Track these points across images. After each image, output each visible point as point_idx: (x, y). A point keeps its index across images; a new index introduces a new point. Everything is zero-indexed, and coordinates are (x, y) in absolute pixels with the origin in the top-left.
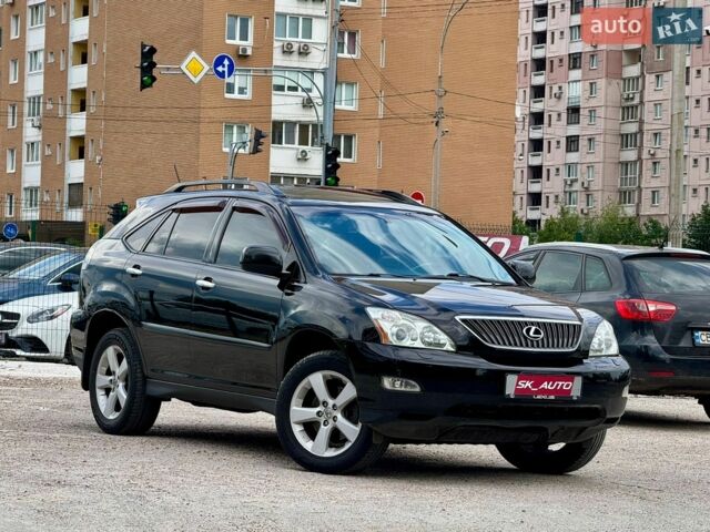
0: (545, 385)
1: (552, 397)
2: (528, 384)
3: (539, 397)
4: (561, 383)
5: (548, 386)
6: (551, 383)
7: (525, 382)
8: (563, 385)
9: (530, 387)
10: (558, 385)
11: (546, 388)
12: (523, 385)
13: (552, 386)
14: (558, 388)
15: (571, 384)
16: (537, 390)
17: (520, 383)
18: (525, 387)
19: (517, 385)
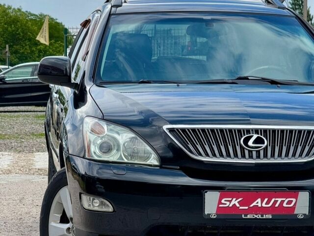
0: (258, 202)
1: (269, 216)
2: (235, 202)
4: (280, 200)
5: (262, 203)
6: (266, 200)
7: (230, 199)
8: (282, 202)
9: (238, 205)
10: (276, 202)
11: (260, 205)
12: (228, 203)
13: (268, 203)
14: (277, 205)
15: (294, 200)
16: (247, 208)
17: (223, 201)
18: (231, 206)
19: (220, 203)
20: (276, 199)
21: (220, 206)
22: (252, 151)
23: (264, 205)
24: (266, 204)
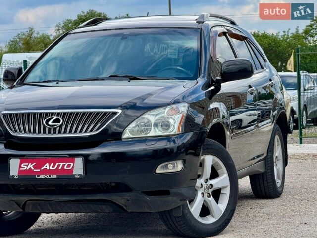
0: (47, 166)
1: (55, 176)
2: (31, 166)
3: (40, 177)
4: (62, 164)
5: (49, 166)
6: (52, 164)
7: (27, 164)
8: (64, 165)
9: (33, 168)
10: (59, 165)
11: (48, 168)
12: (26, 167)
13: (53, 166)
14: (60, 168)
15: (72, 164)
16: (39, 170)
17: (22, 165)
18: (28, 169)
19: (20, 167)
20: (60, 163)
21: (21, 169)
22: (51, 129)
23: (51, 168)
24: (52, 167)
